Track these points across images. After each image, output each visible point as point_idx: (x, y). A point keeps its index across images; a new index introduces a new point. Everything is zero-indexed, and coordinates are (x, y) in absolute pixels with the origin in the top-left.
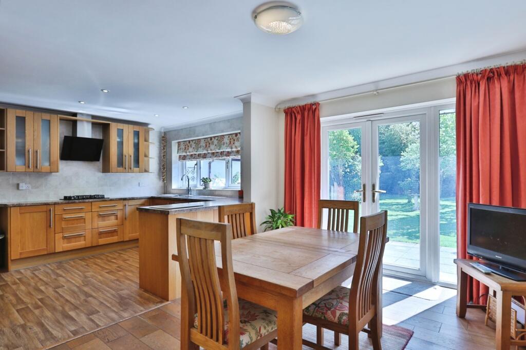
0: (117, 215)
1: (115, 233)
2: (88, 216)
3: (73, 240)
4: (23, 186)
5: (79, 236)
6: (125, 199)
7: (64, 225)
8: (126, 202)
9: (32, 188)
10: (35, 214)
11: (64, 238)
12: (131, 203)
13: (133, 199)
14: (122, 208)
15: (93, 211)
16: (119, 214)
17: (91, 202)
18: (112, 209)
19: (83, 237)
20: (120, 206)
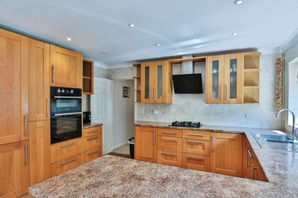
0: (204, 145)
1: (202, 163)
2: (179, 141)
3: (169, 157)
4: (156, 112)
5: (173, 156)
6: (212, 131)
7: (163, 144)
8: (213, 134)
9: (161, 113)
10: (147, 132)
11: (163, 154)
12: (219, 135)
13: (221, 132)
14: (209, 139)
15: (183, 137)
16: (206, 144)
17: (182, 129)
18: (200, 138)
19: (176, 158)
20: (207, 137)
